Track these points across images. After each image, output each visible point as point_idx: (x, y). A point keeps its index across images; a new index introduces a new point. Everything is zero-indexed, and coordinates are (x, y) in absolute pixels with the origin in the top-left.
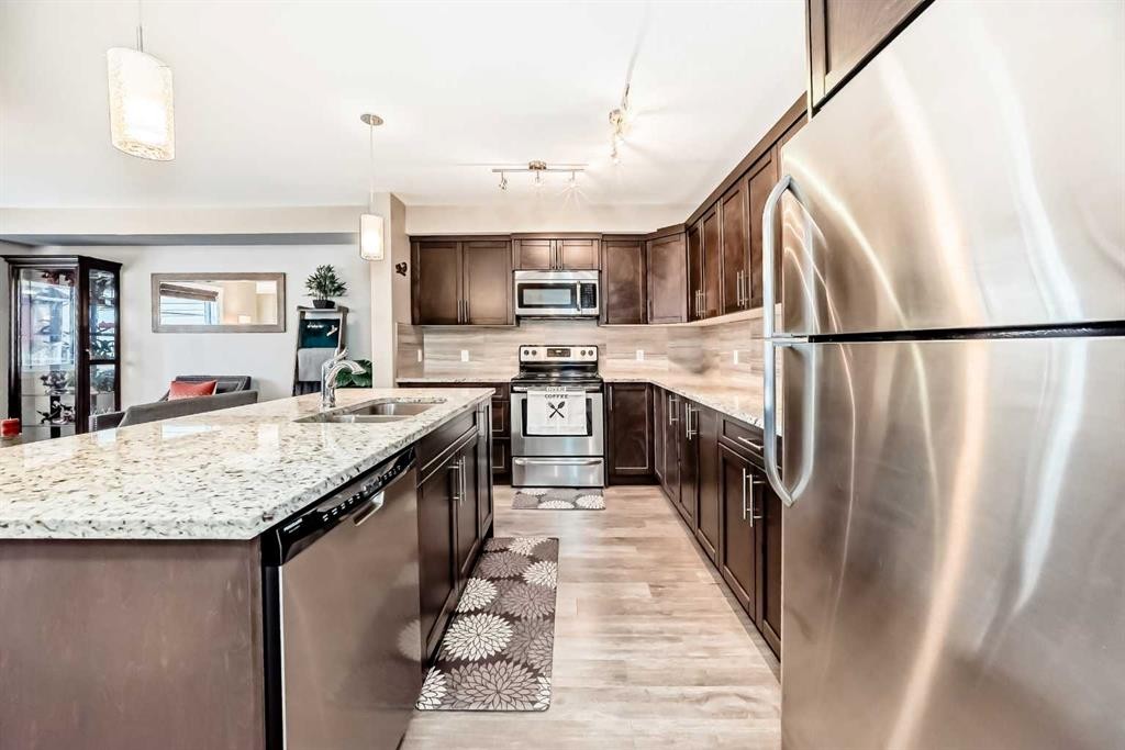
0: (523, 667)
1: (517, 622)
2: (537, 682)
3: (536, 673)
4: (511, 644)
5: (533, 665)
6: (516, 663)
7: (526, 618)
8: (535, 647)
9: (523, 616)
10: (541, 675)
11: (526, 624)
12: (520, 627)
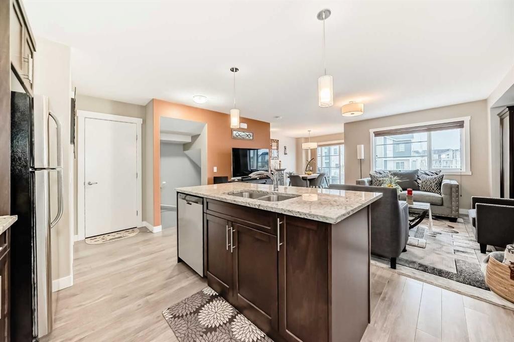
0: (182, 316)
1: (204, 330)
2: (172, 315)
3: (175, 317)
4: (197, 320)
5: (179, 318)
6: (187, 314)
7: (202, 336)
8: (184, 326)
9: (204, 335)
10: (172, 318)
11: (198, 333)
12: (200, 329)
